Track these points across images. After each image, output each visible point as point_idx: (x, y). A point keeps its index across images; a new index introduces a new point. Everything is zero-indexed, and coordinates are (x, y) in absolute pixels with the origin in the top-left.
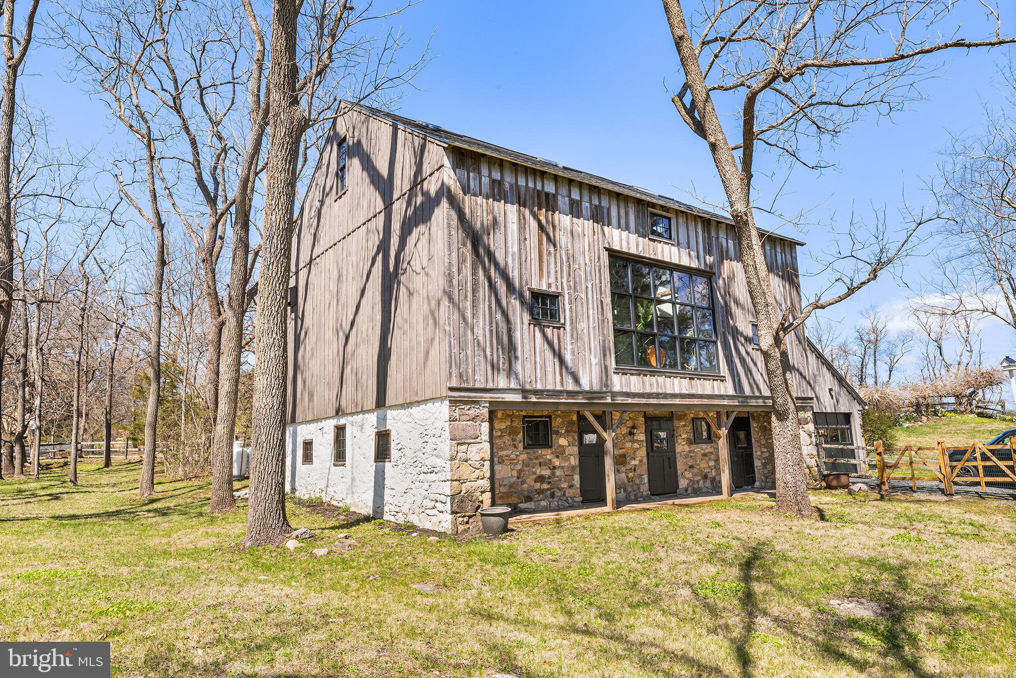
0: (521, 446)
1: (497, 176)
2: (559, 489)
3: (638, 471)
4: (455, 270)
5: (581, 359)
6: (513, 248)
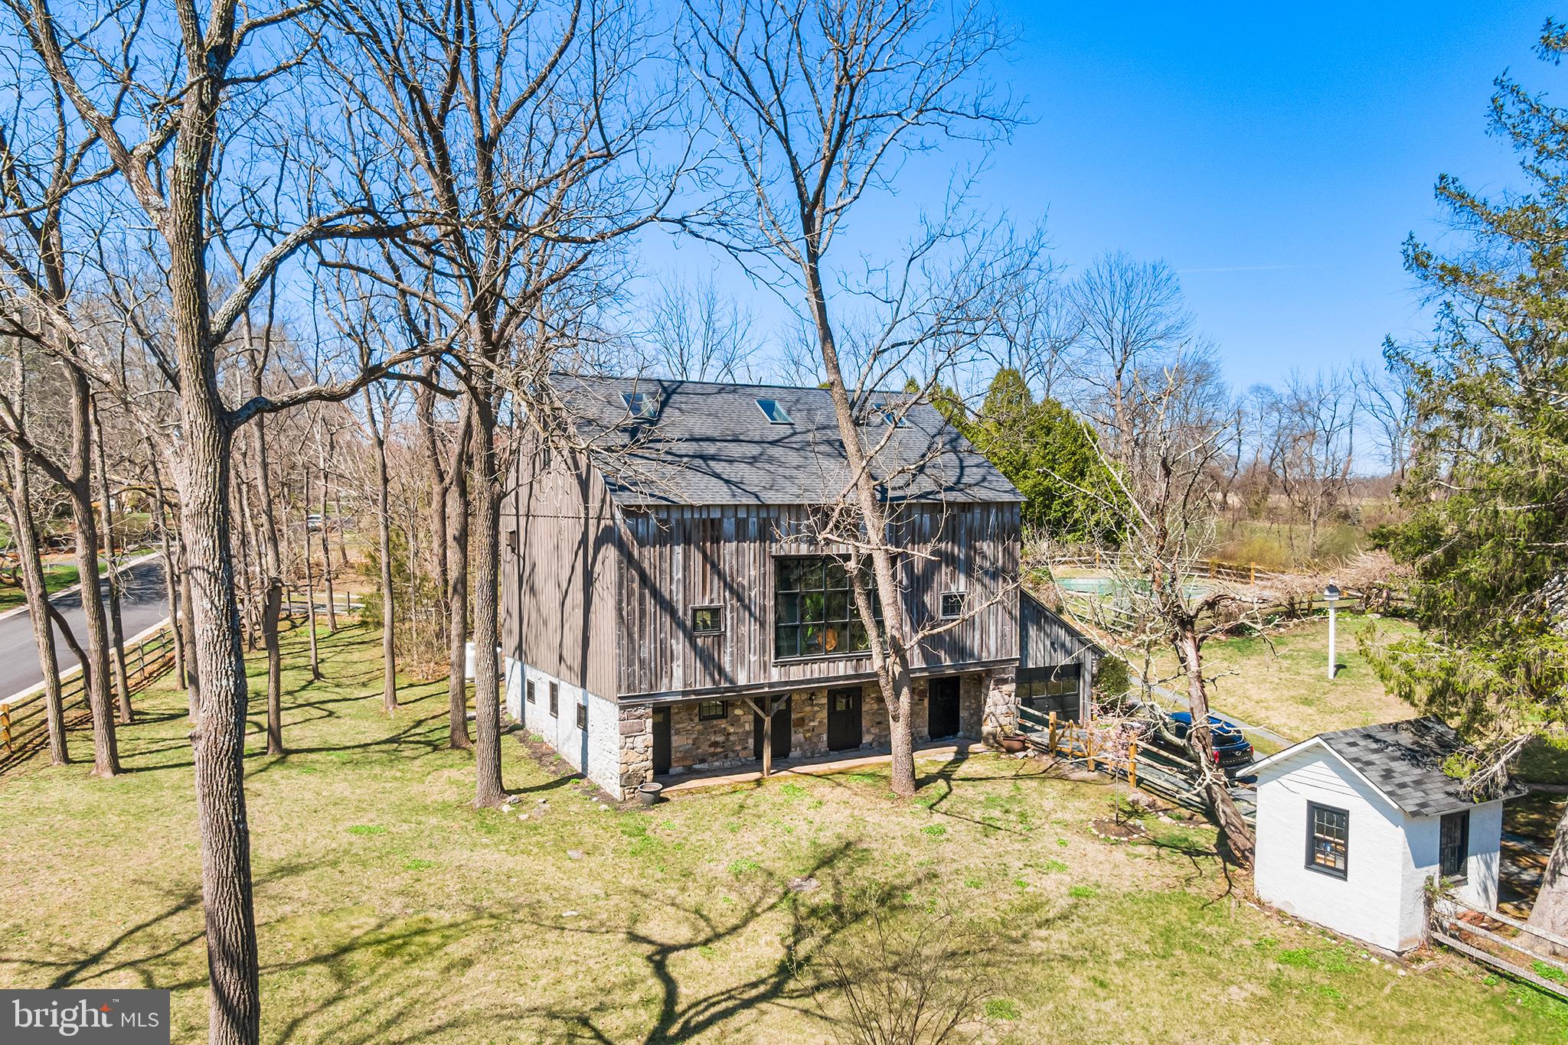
0: (697, 719)
1: (664, 515)
2: (733, 751)
3: (817, 731)
4: (624, 605)
5: (739, 658)
6: (679, 575)
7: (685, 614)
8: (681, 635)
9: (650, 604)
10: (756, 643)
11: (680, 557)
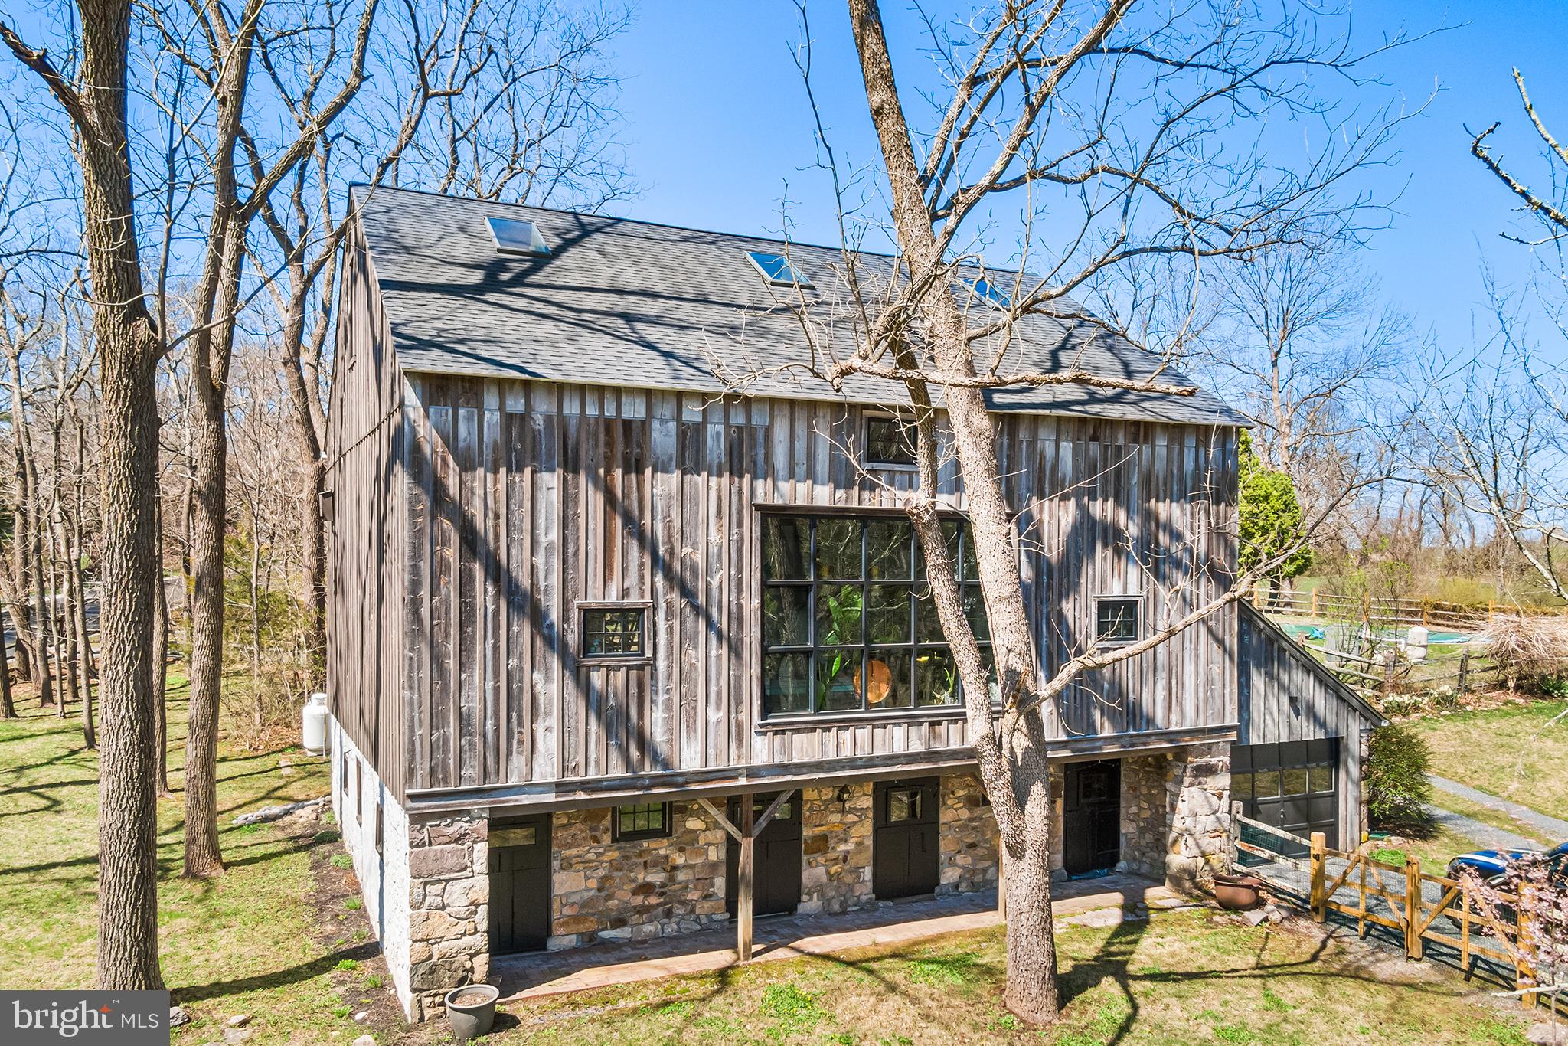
0: (607, 839)
1: (516, 404)
2: (682, 903)
3: (852, 862)
4: (425, 592)
5: (685, 716)
6: (550, 535)
7: (565, 618)
8: (555, 663)
9: (484, 593)
10: (720, 683)
11: (555, 496)
